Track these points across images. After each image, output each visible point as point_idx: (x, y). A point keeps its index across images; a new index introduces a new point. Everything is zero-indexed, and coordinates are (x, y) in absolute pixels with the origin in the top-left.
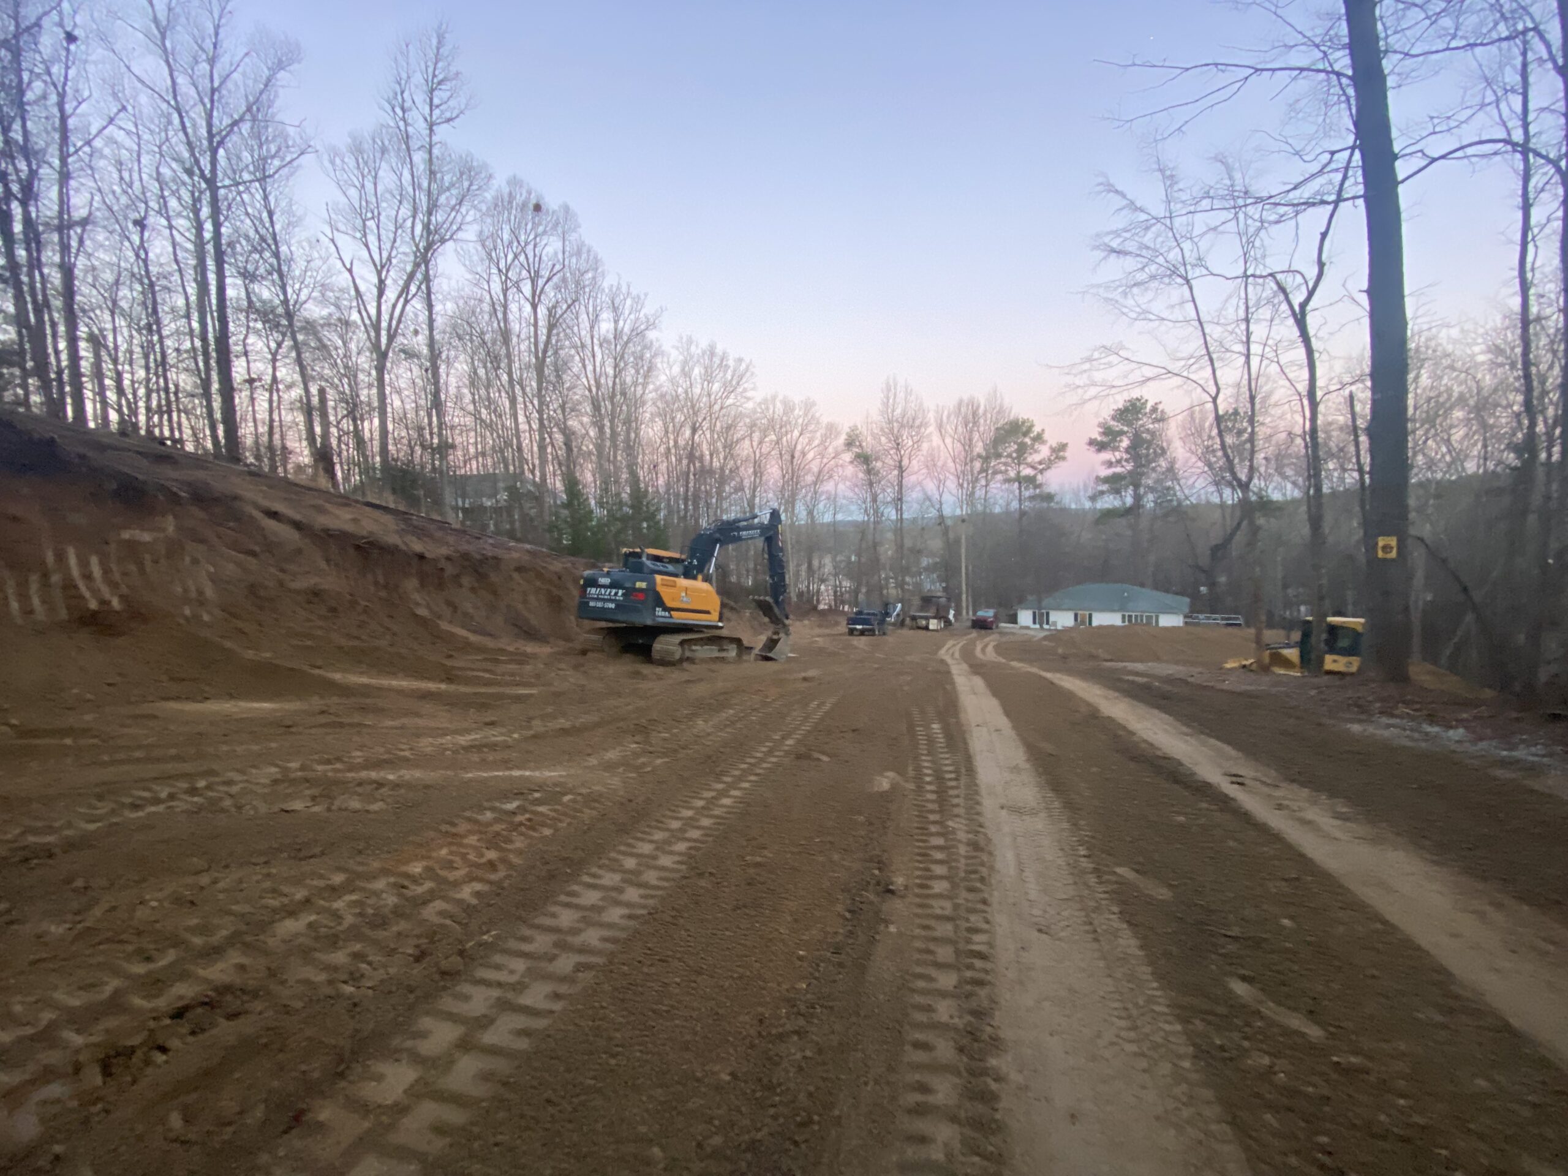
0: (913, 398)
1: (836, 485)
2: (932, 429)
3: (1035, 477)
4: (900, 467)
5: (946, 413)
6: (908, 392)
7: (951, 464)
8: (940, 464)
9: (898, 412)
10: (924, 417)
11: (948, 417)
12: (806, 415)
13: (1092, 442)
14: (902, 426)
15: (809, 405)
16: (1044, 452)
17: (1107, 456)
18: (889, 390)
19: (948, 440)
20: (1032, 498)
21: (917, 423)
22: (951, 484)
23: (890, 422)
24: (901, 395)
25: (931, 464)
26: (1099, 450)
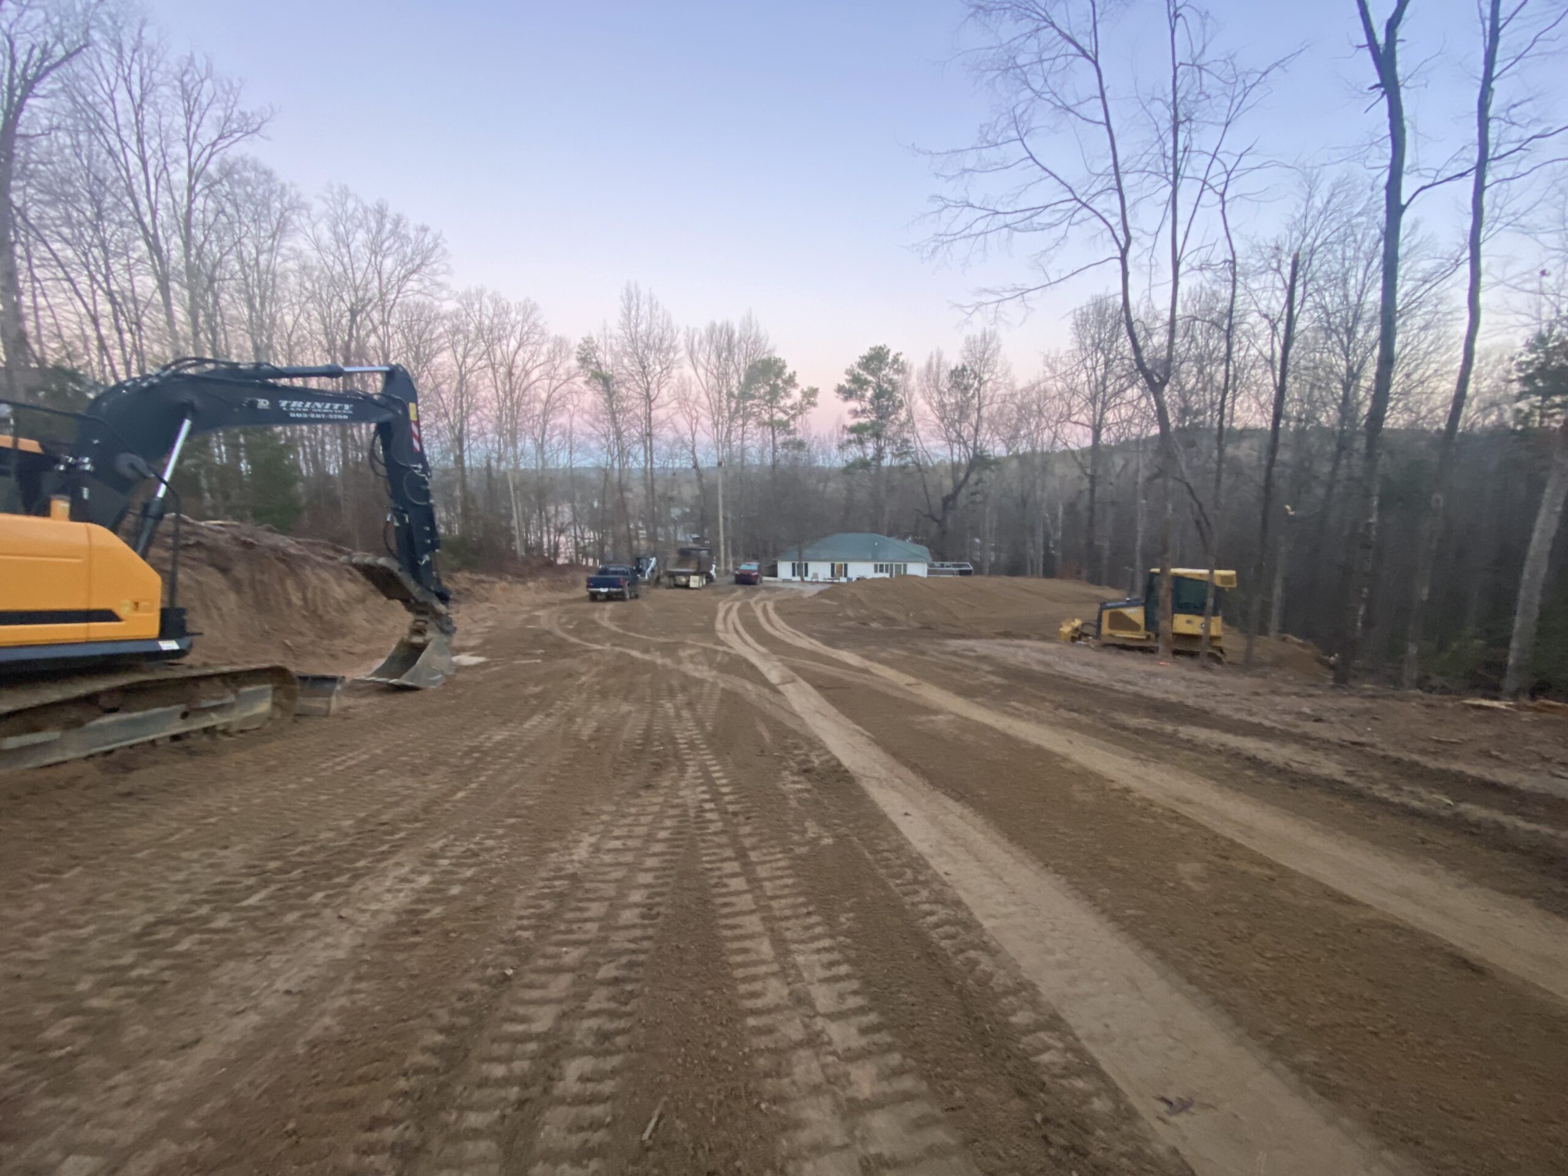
0: (660, 312)
1: (571, 416)
2: (683, 354)
3: (788, 422)
4: (648, 396)
5: (697, 338)
6: (653, 306)
7: (704, 399)
8: (692, 398)
9: (642, 327)
10: (673, 339)
11: (700, 343)
12: (525, 320)
13: (840, 389)
14: (647, 346)
15: (529, 310)
16: (796, 395)
17: (854, 404)
18: (630, 299)
19: (701, 371)
20: (785, 445)
21: (666, 344)
22: (706, 422)
23: (633, 341)
24: (645, 308)
25: (683, 399)
26: (846, 399)
